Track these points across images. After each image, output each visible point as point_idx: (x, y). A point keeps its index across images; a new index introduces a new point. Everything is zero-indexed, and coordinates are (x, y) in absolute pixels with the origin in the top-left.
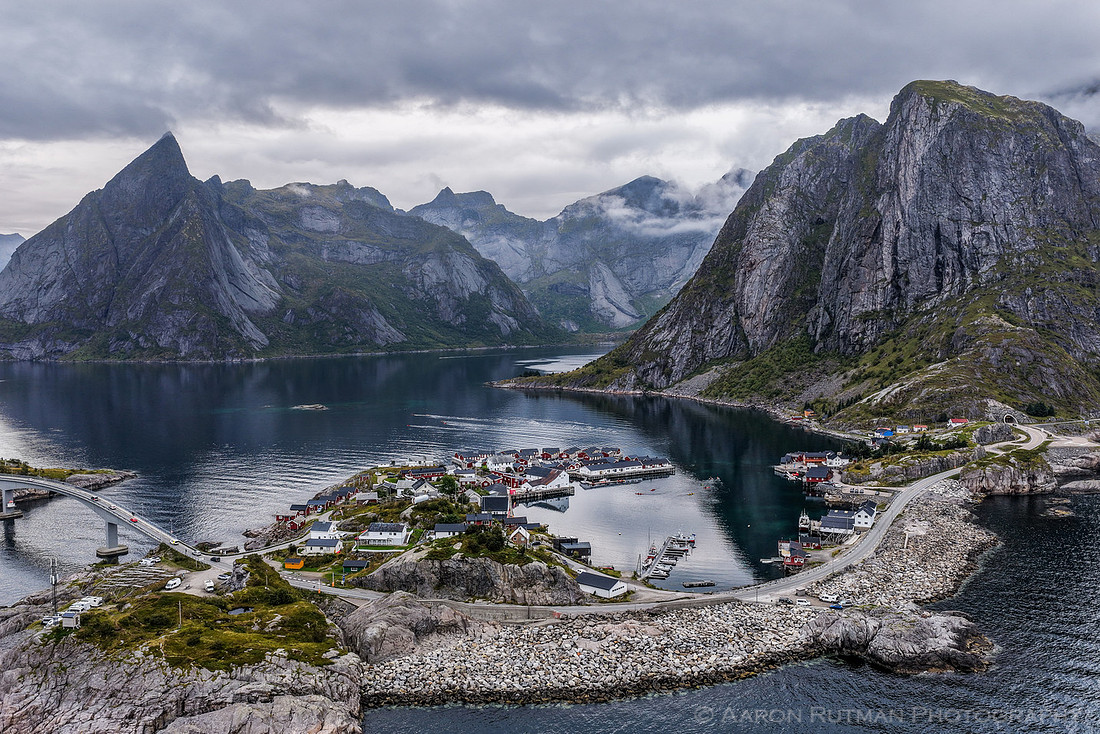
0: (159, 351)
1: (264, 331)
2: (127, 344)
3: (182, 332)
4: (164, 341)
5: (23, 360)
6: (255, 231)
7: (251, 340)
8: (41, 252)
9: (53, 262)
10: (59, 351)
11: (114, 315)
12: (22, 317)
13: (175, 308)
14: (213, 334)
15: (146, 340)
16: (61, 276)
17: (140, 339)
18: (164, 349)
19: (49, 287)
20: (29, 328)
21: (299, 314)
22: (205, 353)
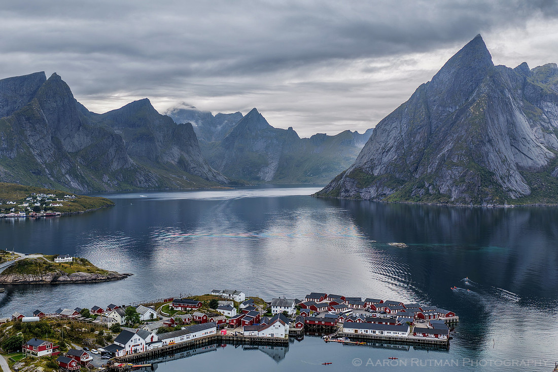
0: (439, 195)
1: (529, 184)
2: (423, 191)
3: (455, 183)
4: (443, 189)
5: (366, 200)
7: (510, 190)
8: (388, 128)
9: (394, 133)
10: (384, 194)
11: (420, 170)
12: (372, 171)
13: (455, 165)
14: (475, 186)
15: (434, 188)
16: (396, 144)
17: (430, 188)
18: (443, 195)
19: (389, 150)
20: (373, 178)
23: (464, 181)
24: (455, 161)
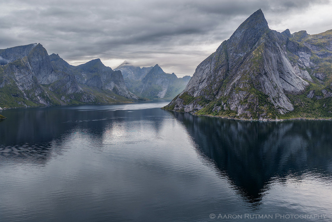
0: (230, 112)
1: (293, 103)
2: (220, 108)
3: (241, 103)
4: (233, 107)
5: (187, 112)
6: (303, 53)
7: (280, 108)
8: (203, 68)
9: (207, 71)
10: (197, 109)
11: (220, 93)
12: (193, 94)
13: (241, 90)
14: (255, 105)
15: (227, 106)
16: (207, 77)
17: (225, 106)
18: (233, 112)
19: (203, 81)
20: (193, 98)
21: (317, 93)
22: (248, 115)
23: (246, 102)
24: (241, 87)
